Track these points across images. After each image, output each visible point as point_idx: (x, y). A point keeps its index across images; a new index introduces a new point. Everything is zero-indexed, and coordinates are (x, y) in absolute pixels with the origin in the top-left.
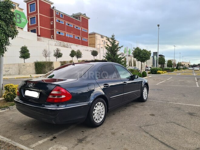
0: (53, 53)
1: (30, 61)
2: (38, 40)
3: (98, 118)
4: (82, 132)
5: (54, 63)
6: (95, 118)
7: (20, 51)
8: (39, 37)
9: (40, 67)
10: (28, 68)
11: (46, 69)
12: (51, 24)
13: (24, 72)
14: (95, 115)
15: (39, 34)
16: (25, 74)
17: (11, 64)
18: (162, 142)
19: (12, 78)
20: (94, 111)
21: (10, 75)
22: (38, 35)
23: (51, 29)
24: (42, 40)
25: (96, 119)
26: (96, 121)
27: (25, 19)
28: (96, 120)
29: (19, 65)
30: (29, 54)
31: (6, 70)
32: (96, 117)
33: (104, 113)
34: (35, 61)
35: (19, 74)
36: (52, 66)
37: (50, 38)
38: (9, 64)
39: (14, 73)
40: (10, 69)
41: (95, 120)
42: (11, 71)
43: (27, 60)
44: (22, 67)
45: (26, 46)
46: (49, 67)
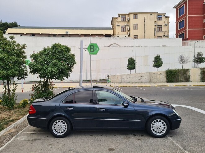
1: (163, 69)
5: (190, 70)
7: (153, 60)
8: (185, 41)
9: (172, 76)
10: (158, 76)
11: (179, 78)
13: (155, 80)
14: (56, 128)
15: (187, 38)
16: (154, 82)
17: (143, 73)
20: (55, 125)
21: (142, 82)
24: (189, 44)
26: (56, 133)
29: (150, 73)
30: (162, 63)
31: (139, 78)
32: (57, 130)
34: (167, 69)
35: (150, 82)
36: (188, 74)
38: (141, 74)
39: (145, 81)
42: (143, 79)
44: (153, 76)
45: (159, 55)
46: (183, 75)
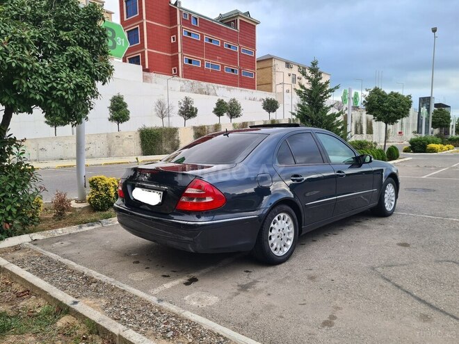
0: (177, 109)
1: (131, 128)
2: (145, 79)
3: (279, 247)
4: (247, 272)
5: (179, 130)
6: (272, 245)
7: (109, 105)
8: (147, 74)
9: (151, 141)
10: (126, 142)
11: (163, 144)
12: (172, 41)
13: (120, 151)
14: (273, 239)
15: (147, 67)
16: (120, 156)
17: (92, 135)
18: (420, 300)
19: (96, 163)
20: (271, 231)
21: (92, 157)
22: (145, 70)
23: (172, 52)
24: (153, 80)
25: (274, 247)
26: (275, 253)
27: (123, 40)
28: (276, 249)
29: (108, 135)
30: (127, 113)
32: (275, 244)
33: (292, 236)
34: (141, 127)
35: (109, 155)
36: (176, 138)
37: (170, 74)
38: (89, 136)
39: (98, 154)
40: (92, 146)
41: (272, 249)
42: (93, 150)
43: (123, 126)
44: (115, 141)
45: (121, 94)
46: (169, 140)
